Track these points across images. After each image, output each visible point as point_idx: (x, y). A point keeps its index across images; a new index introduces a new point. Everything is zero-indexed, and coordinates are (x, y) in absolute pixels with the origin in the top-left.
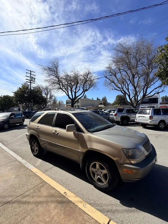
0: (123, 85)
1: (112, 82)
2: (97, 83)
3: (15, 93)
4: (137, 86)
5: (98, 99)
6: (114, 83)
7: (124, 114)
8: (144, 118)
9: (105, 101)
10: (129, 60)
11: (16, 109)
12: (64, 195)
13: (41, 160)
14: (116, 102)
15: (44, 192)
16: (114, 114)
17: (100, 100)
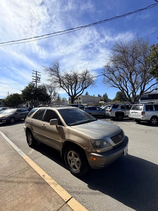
0: (121, 82)
1: (111, 80)
2: (95, 81)
3: (23, 91)
4: (135, 83)
5: (99, 96)
6: (112, 80)
7: (119, 110)
8: (137, 113)
9: (105, 98)
10: (126, 58)
11: (24, 105)
12: (42, 177)
13: (34, 150)
14: (116, 99)
15: (28, 174)
16: (109, 110)
17: (101, 96)
